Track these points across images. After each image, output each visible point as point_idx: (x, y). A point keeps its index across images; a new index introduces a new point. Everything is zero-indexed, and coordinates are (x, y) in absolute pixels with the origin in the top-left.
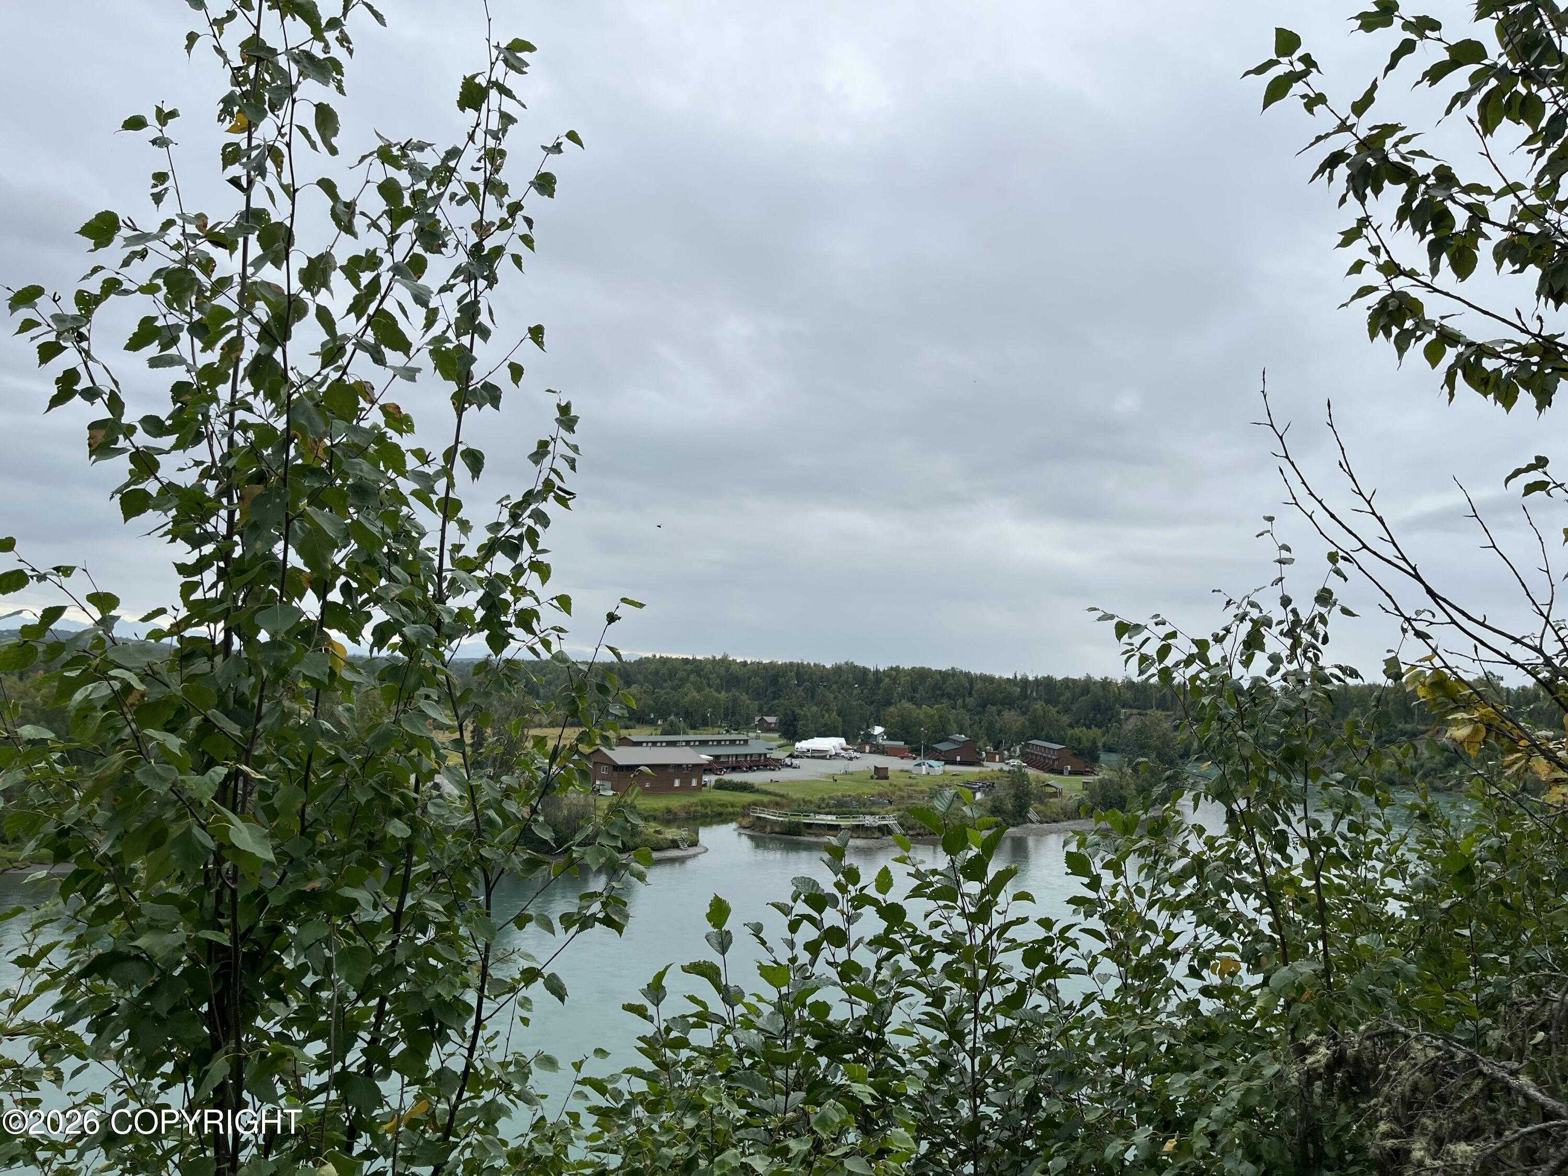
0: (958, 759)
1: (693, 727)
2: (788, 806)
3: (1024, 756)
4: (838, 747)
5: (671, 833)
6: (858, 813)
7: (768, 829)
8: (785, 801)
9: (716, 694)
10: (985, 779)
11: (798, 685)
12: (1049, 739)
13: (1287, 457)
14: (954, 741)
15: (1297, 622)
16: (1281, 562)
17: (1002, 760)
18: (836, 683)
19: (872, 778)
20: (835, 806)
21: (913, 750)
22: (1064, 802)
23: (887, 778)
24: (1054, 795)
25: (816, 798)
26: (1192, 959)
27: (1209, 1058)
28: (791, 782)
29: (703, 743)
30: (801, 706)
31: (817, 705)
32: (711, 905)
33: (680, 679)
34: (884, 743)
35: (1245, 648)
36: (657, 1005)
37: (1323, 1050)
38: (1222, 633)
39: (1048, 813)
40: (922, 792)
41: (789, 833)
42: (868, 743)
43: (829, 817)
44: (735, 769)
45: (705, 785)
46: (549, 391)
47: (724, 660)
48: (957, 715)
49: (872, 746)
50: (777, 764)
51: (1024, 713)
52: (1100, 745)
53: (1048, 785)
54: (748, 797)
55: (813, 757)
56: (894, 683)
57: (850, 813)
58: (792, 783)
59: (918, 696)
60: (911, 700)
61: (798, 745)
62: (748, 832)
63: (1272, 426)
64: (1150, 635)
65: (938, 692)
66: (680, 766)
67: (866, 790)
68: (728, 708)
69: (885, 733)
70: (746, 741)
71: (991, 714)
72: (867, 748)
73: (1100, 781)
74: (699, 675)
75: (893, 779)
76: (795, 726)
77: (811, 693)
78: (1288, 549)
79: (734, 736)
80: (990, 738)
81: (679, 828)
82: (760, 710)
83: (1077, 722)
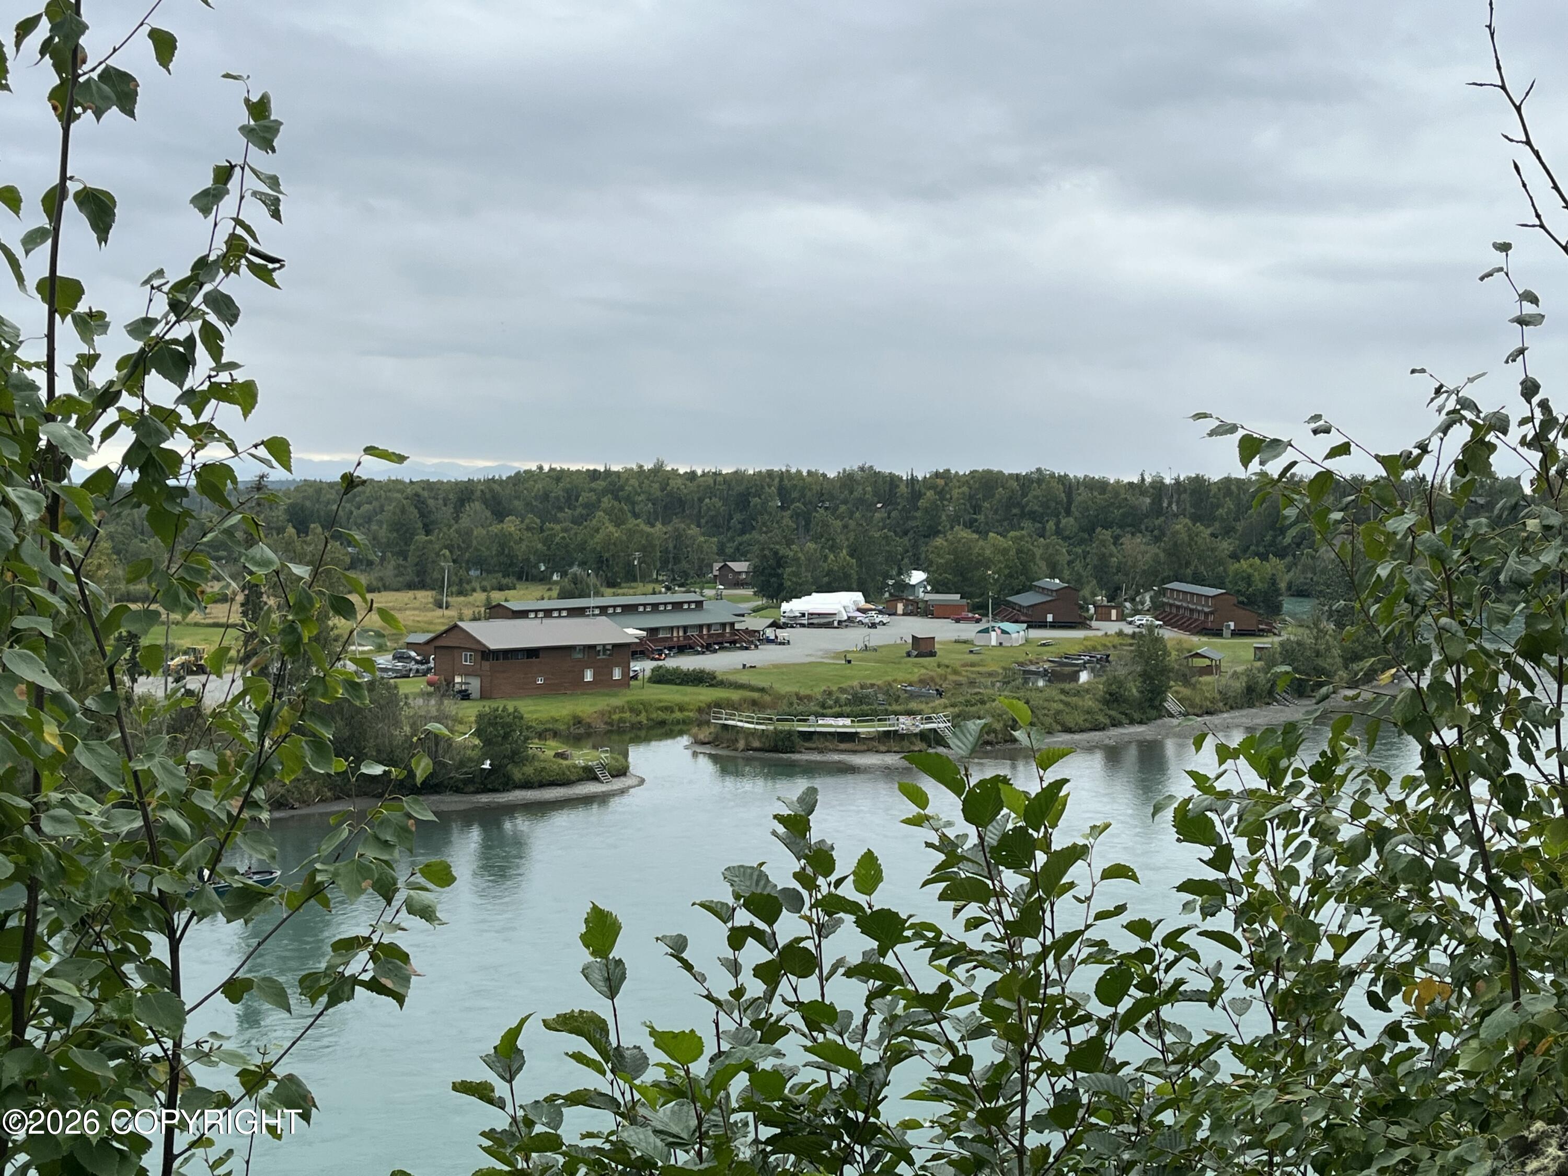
0: (1050, 618)
1: (612, 584)
2: (773, 706)
3: (1157, 609)
4: (852, 607)
5: (582, 757)
6: (887, 713)
7: (741, 744)
8: (767, 698)
9: (648, 529)
10: (1094, 649)
11: (782, 508)
12: (1198, 580)
13: (1528, 143)
14: (1043, 590)
15: (1549, 422)
16: (1522, 321)
17: (1121, 618)
18: (845, 502)
19: (909, 655)
20: (848, 703)
21: (974, 608)
22: (1223, 682)
23: (932, 654)
24: (1207, 670)
25: (818, 691)
26: (1373, 982)
27: (1393, 1144)
28: (776, 666)
29: (629, 609)
30: (789, 543)
31: (815, 539)
32: (587, 921)
33: (586, 506)
34: (928, 597)
35: (1458, 472)
36: (510, 1081)
37: (1553, 1151)
38: (1416, 452)
39: (1197, 700)
40: (990, 675)
41: (775, 750)
42: (901, 599)
43: (841, 721)
44: (682, 649)
45: (635, 677)
46: (227, 76)
47: (658, 470)
48: (1047, 546)
49: (907, 602)
50: (751, 639)
51: (1157, 539)
52: (1283, 585)
53: (1198, 655)
54: (705, 695)
55: (811, 625)
56: (942, 499)
57: (875, 713)
58: (780, 669)
59: (981, 518)
60: (970, 525)
61: (785, 606)
62: (708, 750)
63: (1503, 87)
64: (1297, 457)
65: (1015, 511)
66: (592, 647)
67: (900, 676)
68: (666, 551)
69: (928, 581)
70: (699, 604)
71: (1103, 543)
72: (900, 607)
73: (1282, 644)
74: (616, 498)
75: (942, 656)
76: (779, 576)
77: (805, 520)
78: (1534, 300)
79: (679, 596)
80: (1102, 584)
81: (595, 747)
82: (721, 552)
83: (1245, 550)
